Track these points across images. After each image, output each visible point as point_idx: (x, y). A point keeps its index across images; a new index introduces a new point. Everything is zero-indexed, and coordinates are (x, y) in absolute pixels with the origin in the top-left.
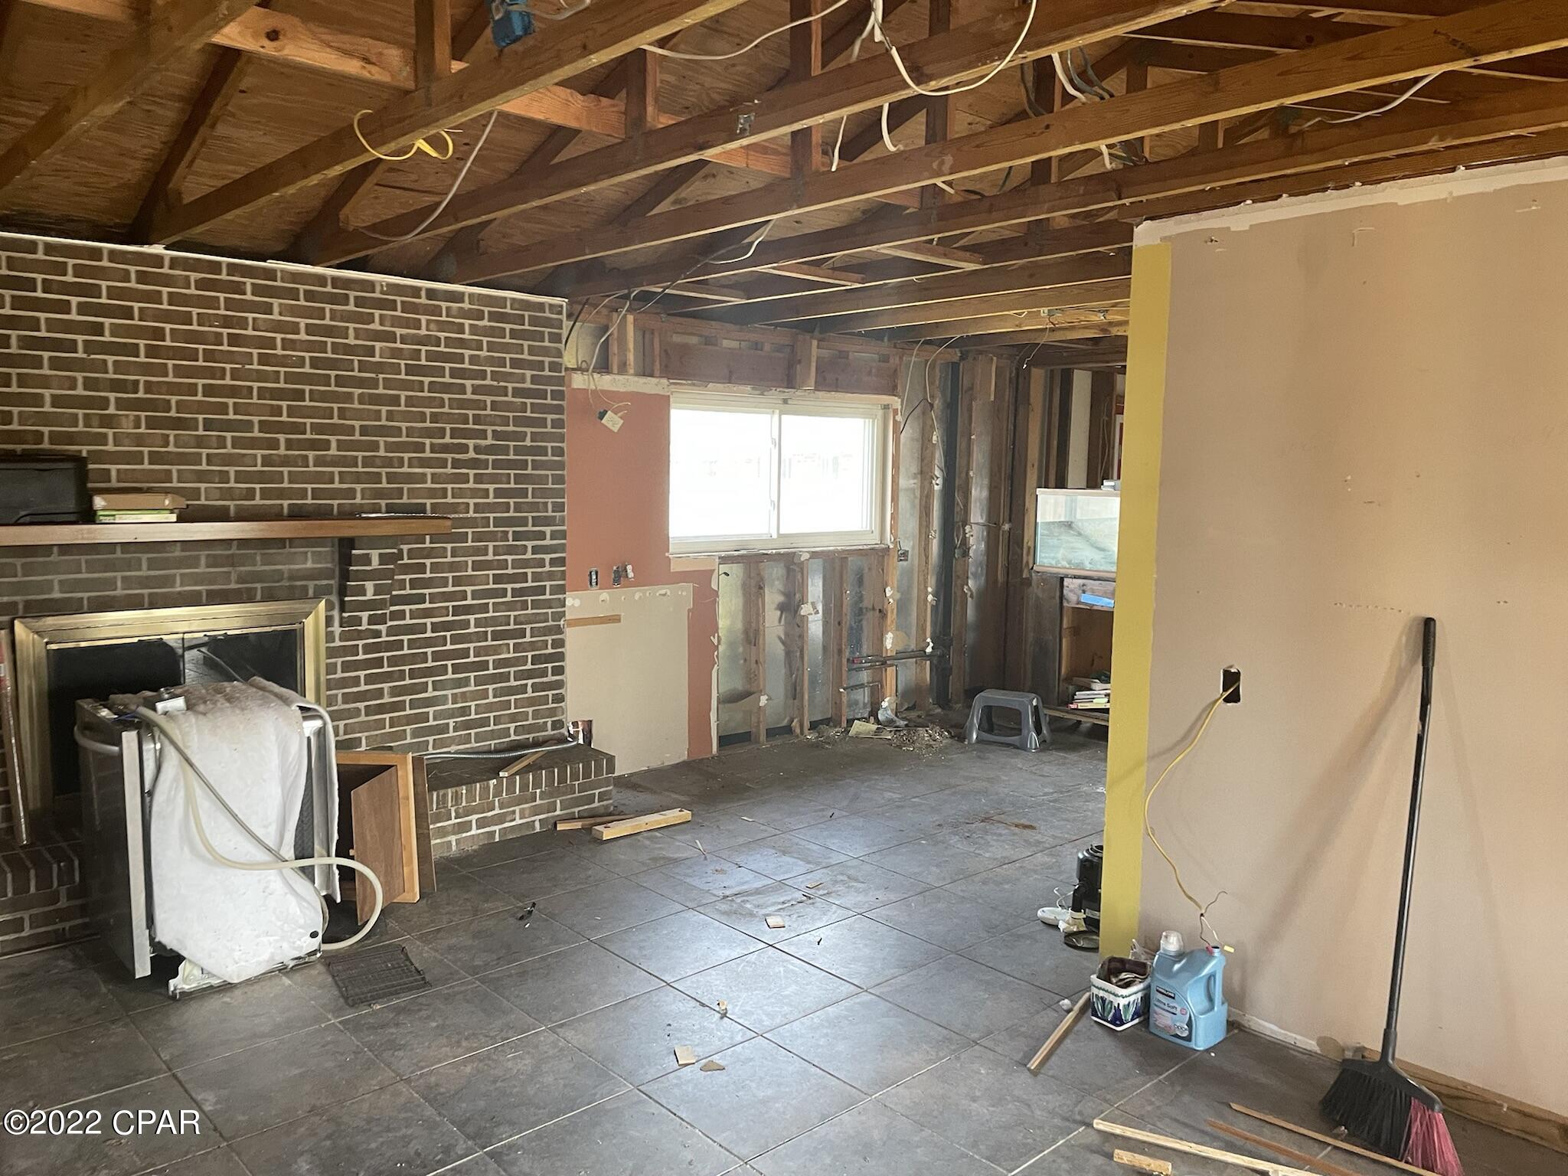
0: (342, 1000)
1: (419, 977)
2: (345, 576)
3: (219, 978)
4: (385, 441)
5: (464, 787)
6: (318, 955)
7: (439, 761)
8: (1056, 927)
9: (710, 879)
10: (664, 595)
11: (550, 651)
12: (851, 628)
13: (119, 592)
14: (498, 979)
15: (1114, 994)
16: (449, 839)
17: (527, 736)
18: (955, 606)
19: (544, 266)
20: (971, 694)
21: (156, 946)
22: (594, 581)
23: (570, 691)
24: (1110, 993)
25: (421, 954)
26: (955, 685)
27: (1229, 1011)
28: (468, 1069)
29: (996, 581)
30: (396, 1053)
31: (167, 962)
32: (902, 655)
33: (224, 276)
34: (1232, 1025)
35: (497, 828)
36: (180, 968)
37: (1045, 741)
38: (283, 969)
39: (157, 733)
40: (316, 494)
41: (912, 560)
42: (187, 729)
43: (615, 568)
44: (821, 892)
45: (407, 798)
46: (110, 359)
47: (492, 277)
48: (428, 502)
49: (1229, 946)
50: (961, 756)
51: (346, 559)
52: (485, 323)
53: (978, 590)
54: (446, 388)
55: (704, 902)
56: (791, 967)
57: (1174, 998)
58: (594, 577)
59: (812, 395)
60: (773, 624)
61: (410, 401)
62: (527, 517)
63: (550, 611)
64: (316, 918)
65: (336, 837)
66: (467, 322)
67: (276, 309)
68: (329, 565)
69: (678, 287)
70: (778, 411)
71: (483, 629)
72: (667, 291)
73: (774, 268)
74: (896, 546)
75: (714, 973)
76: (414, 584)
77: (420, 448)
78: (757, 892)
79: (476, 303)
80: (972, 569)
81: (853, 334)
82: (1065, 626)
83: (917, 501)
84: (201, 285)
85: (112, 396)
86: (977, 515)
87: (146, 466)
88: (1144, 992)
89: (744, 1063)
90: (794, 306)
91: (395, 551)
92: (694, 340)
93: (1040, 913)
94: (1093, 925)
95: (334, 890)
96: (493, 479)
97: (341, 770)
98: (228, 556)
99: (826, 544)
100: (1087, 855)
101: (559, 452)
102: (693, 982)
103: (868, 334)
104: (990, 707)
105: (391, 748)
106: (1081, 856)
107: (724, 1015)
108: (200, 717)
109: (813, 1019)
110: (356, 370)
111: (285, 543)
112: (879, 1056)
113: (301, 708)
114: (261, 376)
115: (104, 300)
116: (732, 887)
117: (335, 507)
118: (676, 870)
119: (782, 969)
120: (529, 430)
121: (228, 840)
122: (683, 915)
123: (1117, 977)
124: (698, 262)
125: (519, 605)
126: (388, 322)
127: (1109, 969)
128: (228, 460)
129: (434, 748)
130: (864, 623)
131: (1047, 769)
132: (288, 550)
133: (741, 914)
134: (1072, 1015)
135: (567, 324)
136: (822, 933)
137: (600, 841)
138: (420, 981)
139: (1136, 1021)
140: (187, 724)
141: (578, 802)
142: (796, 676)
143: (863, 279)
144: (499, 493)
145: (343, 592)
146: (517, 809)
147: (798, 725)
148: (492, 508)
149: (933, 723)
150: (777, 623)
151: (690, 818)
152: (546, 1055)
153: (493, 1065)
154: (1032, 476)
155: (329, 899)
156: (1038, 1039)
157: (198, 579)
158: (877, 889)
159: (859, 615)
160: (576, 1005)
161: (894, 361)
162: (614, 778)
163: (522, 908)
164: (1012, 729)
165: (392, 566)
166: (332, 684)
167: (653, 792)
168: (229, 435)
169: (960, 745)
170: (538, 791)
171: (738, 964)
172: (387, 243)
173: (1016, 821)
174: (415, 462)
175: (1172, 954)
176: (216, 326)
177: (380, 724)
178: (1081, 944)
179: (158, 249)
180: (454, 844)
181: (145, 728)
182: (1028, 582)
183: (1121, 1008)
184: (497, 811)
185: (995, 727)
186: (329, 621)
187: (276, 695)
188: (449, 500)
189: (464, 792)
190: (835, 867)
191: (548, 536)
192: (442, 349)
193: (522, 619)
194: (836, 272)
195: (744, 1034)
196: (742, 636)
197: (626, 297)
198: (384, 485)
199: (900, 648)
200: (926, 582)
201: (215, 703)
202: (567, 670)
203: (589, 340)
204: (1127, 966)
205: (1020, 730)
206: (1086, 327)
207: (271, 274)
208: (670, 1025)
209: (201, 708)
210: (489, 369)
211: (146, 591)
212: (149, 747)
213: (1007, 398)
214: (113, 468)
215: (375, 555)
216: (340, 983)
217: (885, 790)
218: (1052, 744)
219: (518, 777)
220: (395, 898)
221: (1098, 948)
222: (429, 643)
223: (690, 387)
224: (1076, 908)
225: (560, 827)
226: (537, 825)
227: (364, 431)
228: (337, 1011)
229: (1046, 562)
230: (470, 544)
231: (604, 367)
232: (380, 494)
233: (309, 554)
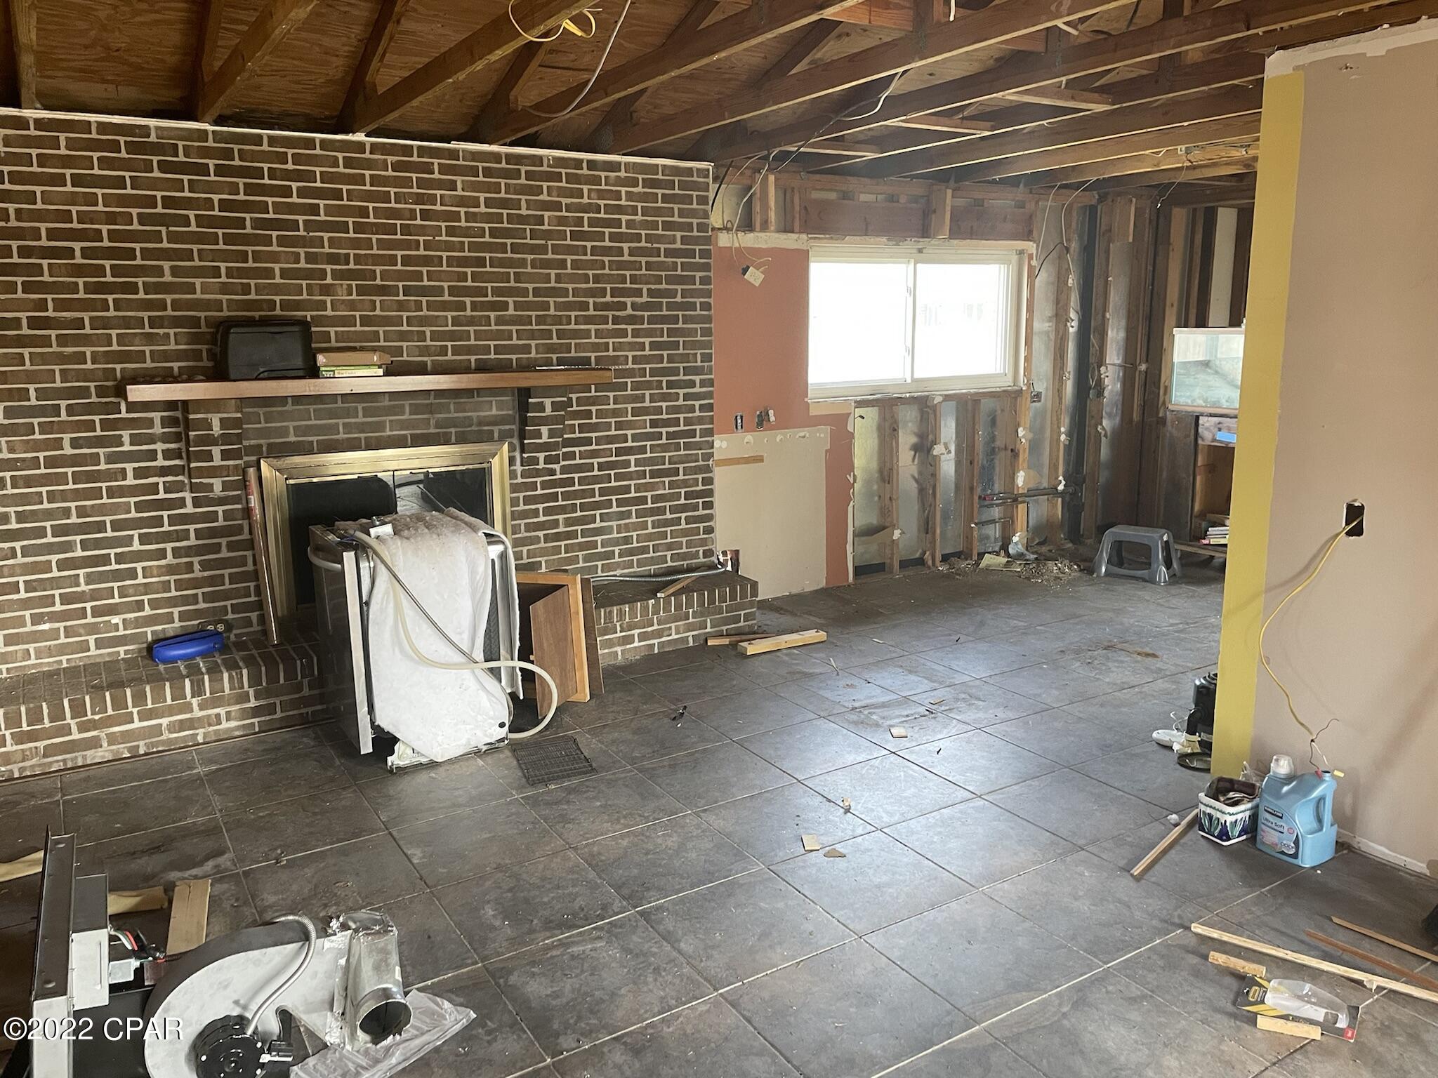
0: (524, 780)
1: (586, 764)
2: (524, 421)
3: (426, 757)
4: (555, 301)
5: (627, 606)
6: (506, 742)
7: (606, 582)
8: (1170, 748)
9: (840, 693)
10: (804, 437)
11: (700, 487)
12: (983, 467)
13: (342, 436)
14: (653, 769)
15: (1221, 811)
16: (615, 649)
17: (682, 563)
18: (1088, 444)
19: (689, 132)
20: (1102, 530)
21: (376, 728)
22: (739, 425)
23: (719, 524)
24: (1218, 810)
25: (589, 745)
26: (1087, 521)
27: (1338, 833)
28: (625, 843)
29: (1131, 420)
30: (566, 826)
31: (386, 742)
32: (1033, 493)
33: (415, 158)
34: (1341, 845)
35: (656, 641)
36: (396, 747)
37: (1175, 575)
38: (477, 753)
39: (370, 554)
40: (498, 349)
41: (1046, 400)
42: (394, 551)
43: (758, 413)
44: (943, 708)
45: (578, 613)
46: (326, 236)
47: (644, 146)
48: (593, 355)
49: (1338, 770)
50: (1089, 588)
51: (524, 407)
52: (639, 189)
53: (1114, 431)
54: (606, 251)
55: (835, 712)
56: (911, 772)
57: (1281, 818)
58: (739, 421)
59: (947, 243)
60: (906, 462)
61: (575, 265)
62: (679, 367)
63: (700, 452)
64: (503, 712)
65: (518, 644)
66: (623, 190)
67: (459, 186)
68: (510, 412)
69: (812, 146)
70: (913, 260)
71: (643, 468)
72: (802, 150)
73: (902, 121)
74: (1029, 387)
75: (840, 773)
76: (582, 428)
77: (584, 306)
78: (884, 705)
79: (631, 171)
80: (1106, 409)
81: (988, 182)
82: (1199, 463)
83: (1052, 344)
84: (397, 167)
85: (328, 268)
86: (1114, 356)
87: (358, 328)
88: (1253, 811)
89: (863, 852)
90: (928, 157)
91: (565, 399)
92: (833, 196)
93: (1155, 735)
94: (1206, 746)
95: (518, 688)
96: (649, 333)
97: (521, 587)
98: (427, 404)
99: (960, 387)
100: (1204, 682)
101: (706, 306)
102: (821, 781)
103: (1003, 181)
104: (1120, 542)
105: (566, 571)
106: (1198, 683)
107: (847, 811)
108: (405, 541)
109: (928, 818)
110: (529, 238)
111: (473, 393)
112: (987, 855)
113: (486, 535)
114: (449, 247)
115: (318, 184)
116: (861, 700)
117: (514, 361)
118: (810, 684)
119: (902, 774)
120: (679, 287)
121: (431, 645)
122: (814, 722)
123: (1225, 795)
124: (831, 119)
125: (672, 447)
126: (555, 193)
127: (1217, 789)
128: (424, 321)
129: (602, 572)
130: (997, 462)
131: (1174, 601)
132: (476, 399)
133: (867, 724)
134: (1178, 830)
135: (713, 187)
136: (941, 744)
137: (744, 656)
138: (587, 767)
139: (1244, 837)
140: (394, 546)
141: (727, 621)
142: (929, 511)
143: (992, 126)
144: (654, 346)
145: (522, 435)
146: (673, 625)
147: (930, 558)
148: (647, 359)
149: (1063, 556)
150: (911, 463)
151: (825, 638)
152: (690, 835)
153: (646, 840)
154: (1171, 315)
155: (513, 696)
156: (1144, 849)
157: (404, 425)
158: (997, 706)
159: (992, 455)
160: (717, 794)
161: (1031, 206)
162: (759, 601)
163: (675, 710)
164: (1142, 563)
165: (563, 413)
166: (516, 516)
167: (793, 614)
168: (424, 299)
169: (1088, 577)
170: (691, 611)
171: (864, 768)
172: (549, 119)
173: (1140, 650)
174: (581, 320)
175: (1282, 777)
176: (411, 204)
177: (557, 550)
178: (1195, 765)
179: (360, 137)
180: (620, 653)
181: (361, 549)
182: (1163, 421)
183: (1228, 824)
184: (656, 627)
185: (1125, 561)
186: (512, 461)
187: (466, 523)
188: (611, 353)
189: (627, 609)
190: (958, 687)
191: (698, 385)
192: (602, 215)
193: (675, 459)
194: (965, 121)
195: (865, 828)
196: (877, 475)
197: (766, 158)
198: (555, 340)
199: (1031, 486)
200: (1058, 420)
201: (416, 530)
202: (716, 505)
203: (734, 200)
204: (1236, 786)
205: (1150, 564)
206: (1227, 164)
207: (454, 154)
208: (798, 816)
209: (406, 533)
210: (643, 232)
211: (362, 435)
212: (364, 565)
213: (1146, 239)
214: (332, 330)
215: (548, 402)
216: (523, 766)
217: (1009, 617)
218: (1180, 578)
219: (673, 598)
220: (569, 697)
221: (1209, 770)
222: (596, 480)
223: (831, 241)
224: (1191, 730)
225: (710, 643)
226: (691, 639)
227: (537, 292)
228: (520, 789)
229: (1182, 400)
230: (629, 392)
231: (747, 225)
232: (551, 349)
233: (494, 402)
